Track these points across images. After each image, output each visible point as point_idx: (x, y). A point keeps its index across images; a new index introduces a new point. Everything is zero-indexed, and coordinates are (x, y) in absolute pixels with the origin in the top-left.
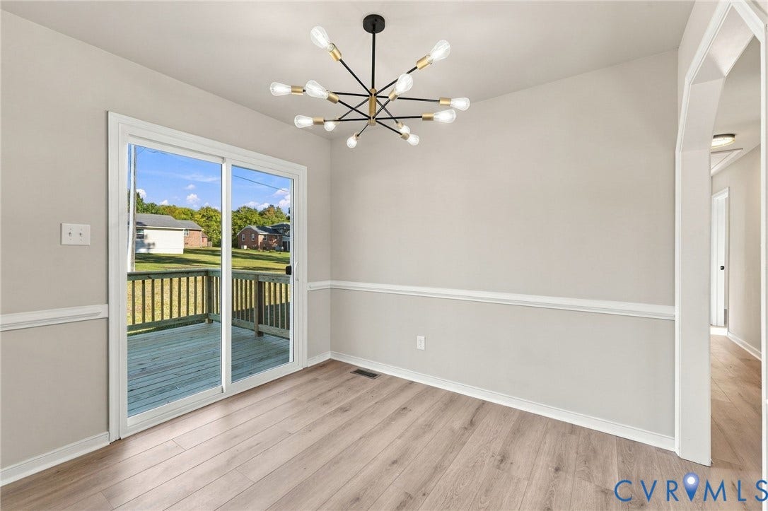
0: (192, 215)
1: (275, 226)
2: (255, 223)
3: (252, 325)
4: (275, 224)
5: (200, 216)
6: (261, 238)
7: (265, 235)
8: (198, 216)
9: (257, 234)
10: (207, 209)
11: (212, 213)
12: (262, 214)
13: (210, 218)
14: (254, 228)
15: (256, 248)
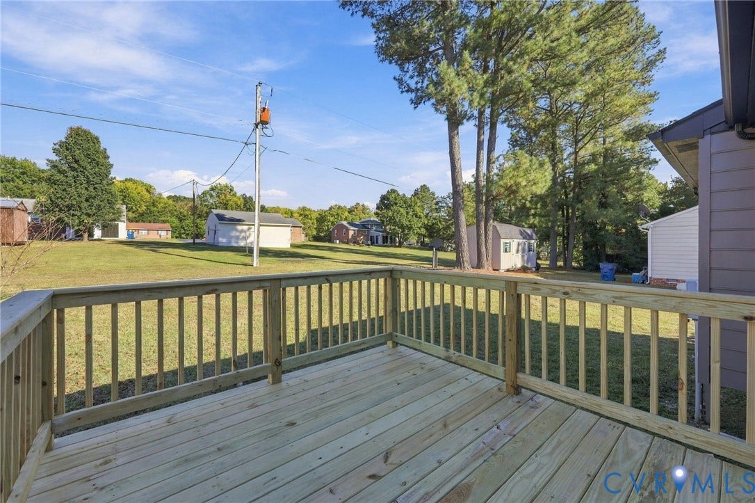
0: (291, 213)
1: (362, 222)
2: (346, 219)
3: (499, 370)
4: (363, 220)
5: (298, 215)
6: (351, 233)
7: (354, 230)
8: (296, 215)
9: (348, 230)
10: (304, 209)
11: (307, 213)
12: (350, 211)
13: (306, 216)
14: (345, 223)
15: (347, 243)
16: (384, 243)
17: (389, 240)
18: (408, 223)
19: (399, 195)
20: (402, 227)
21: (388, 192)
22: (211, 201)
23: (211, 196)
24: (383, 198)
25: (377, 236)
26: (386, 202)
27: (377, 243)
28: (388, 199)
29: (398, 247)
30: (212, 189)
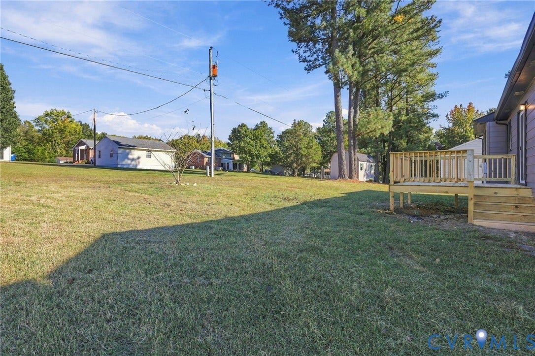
1: (216, 151)
6: (206, 160)
7: (209, 158)
9: (203, 157)
14: (199, 151)
16: (234, 168)
17: (238, 167)
18: (257, 153)
19: (248, 129)
20: (251, 155)
21: (239, 126)
22: (47, 127)
23: (46, 121)
24: (234, 131)
25: (228, 164)
26: (237, 134)
27: (228, 168)
28: (239, 132)
29: (245, 172)
30: (47, 115)
